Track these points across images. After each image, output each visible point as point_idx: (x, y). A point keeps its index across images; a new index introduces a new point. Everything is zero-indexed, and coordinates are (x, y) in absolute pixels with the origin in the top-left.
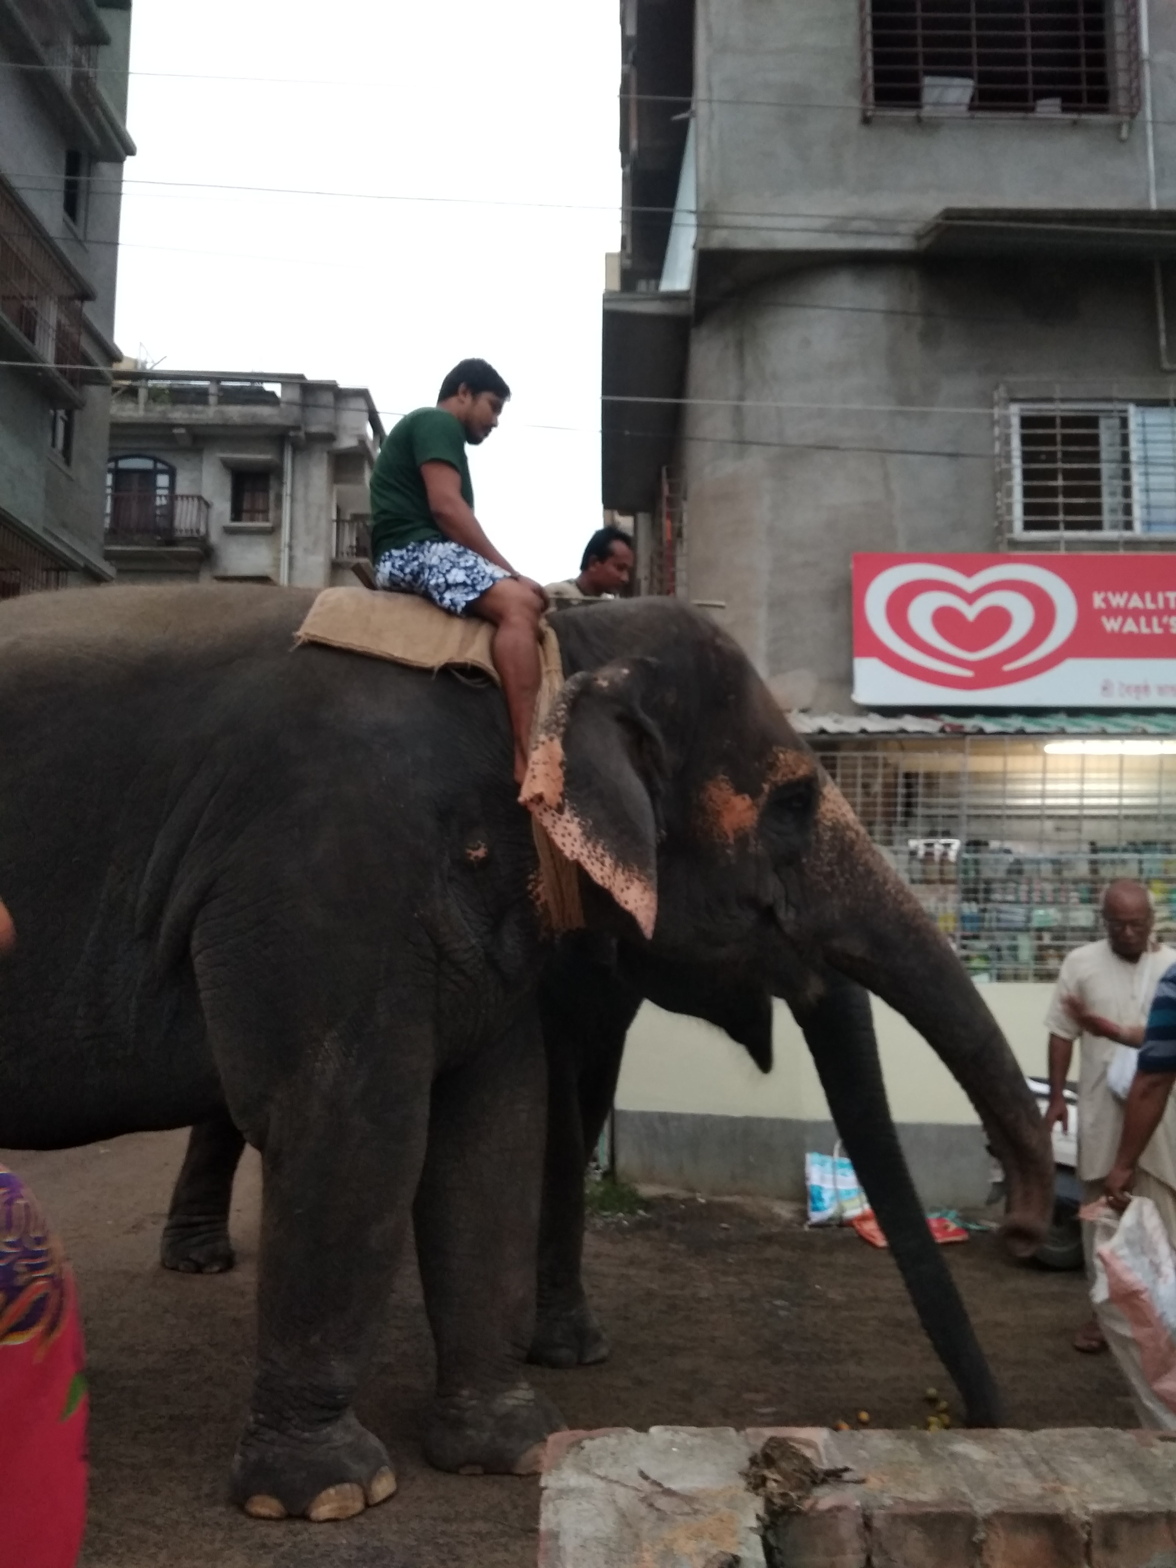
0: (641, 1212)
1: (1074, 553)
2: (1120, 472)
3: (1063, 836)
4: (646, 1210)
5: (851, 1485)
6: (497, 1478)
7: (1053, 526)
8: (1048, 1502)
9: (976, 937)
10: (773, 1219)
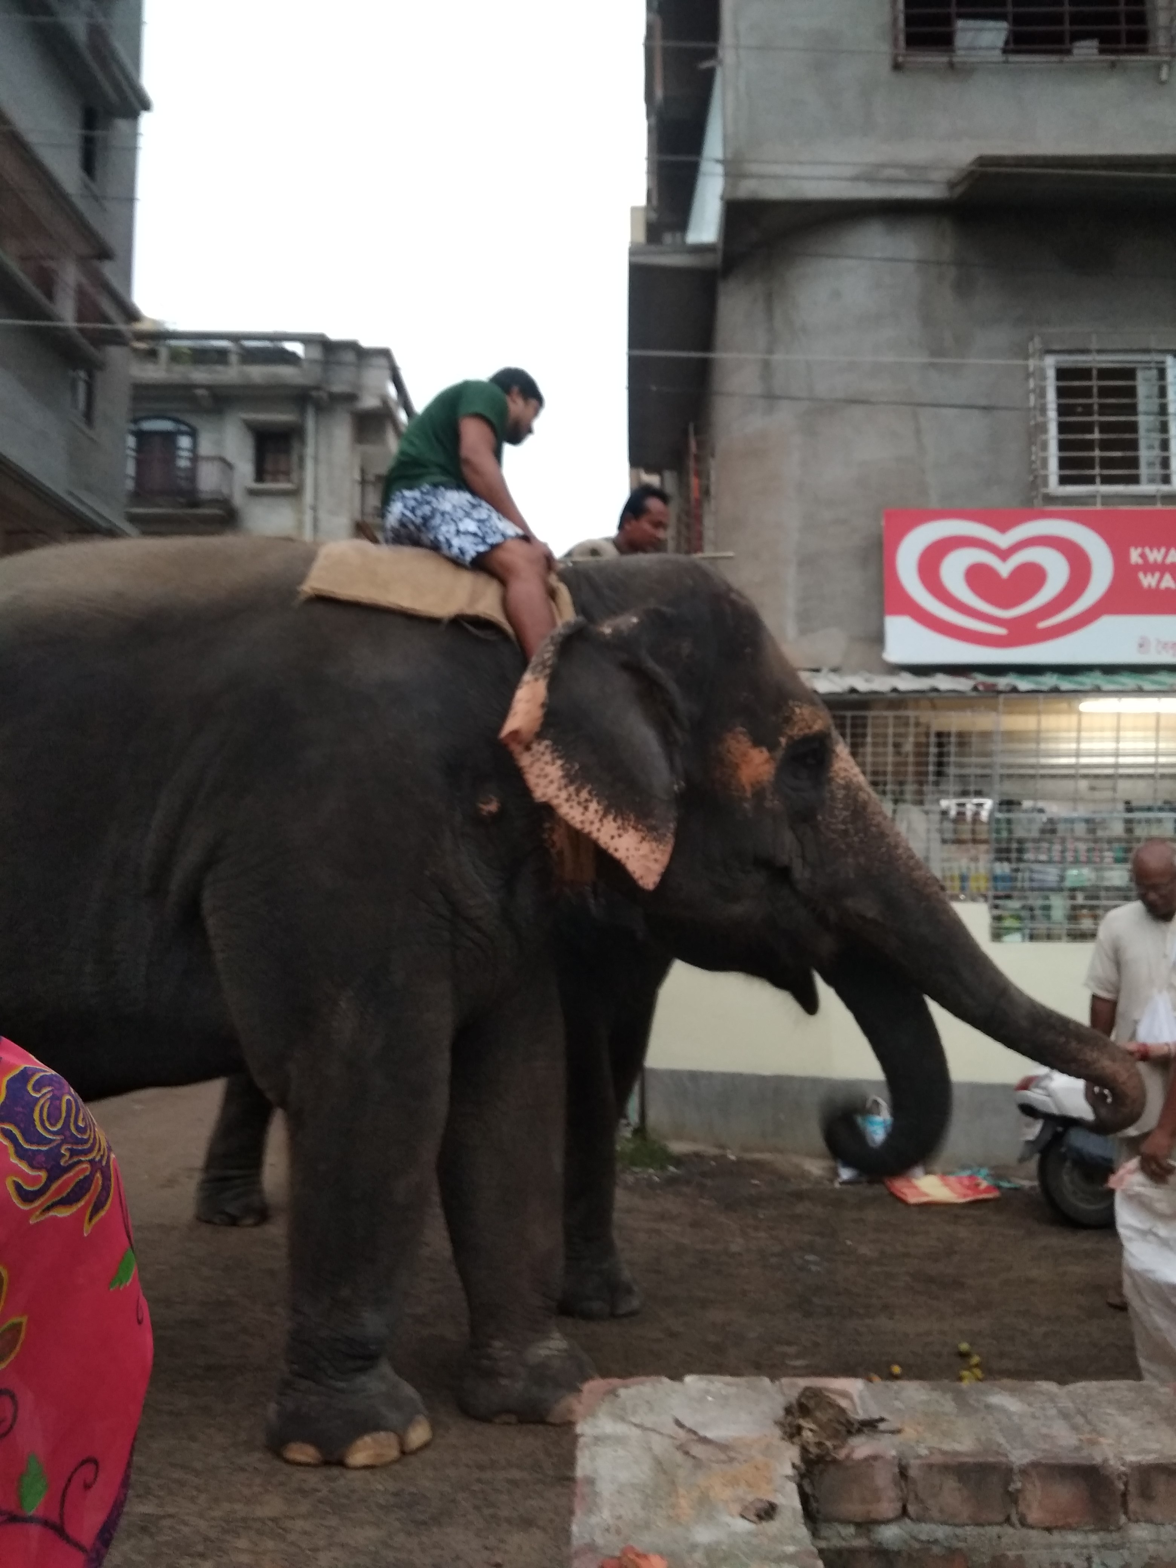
1: (1111, 508)
2: (1158, 424)
3: (1097, 795)
4: (676, 1167)
5: (886, 1435)
6: (532, 1427)
7: (1090, 480)
8: (1084, 1453)
9: (1008, 897)
10: (804, 1176)
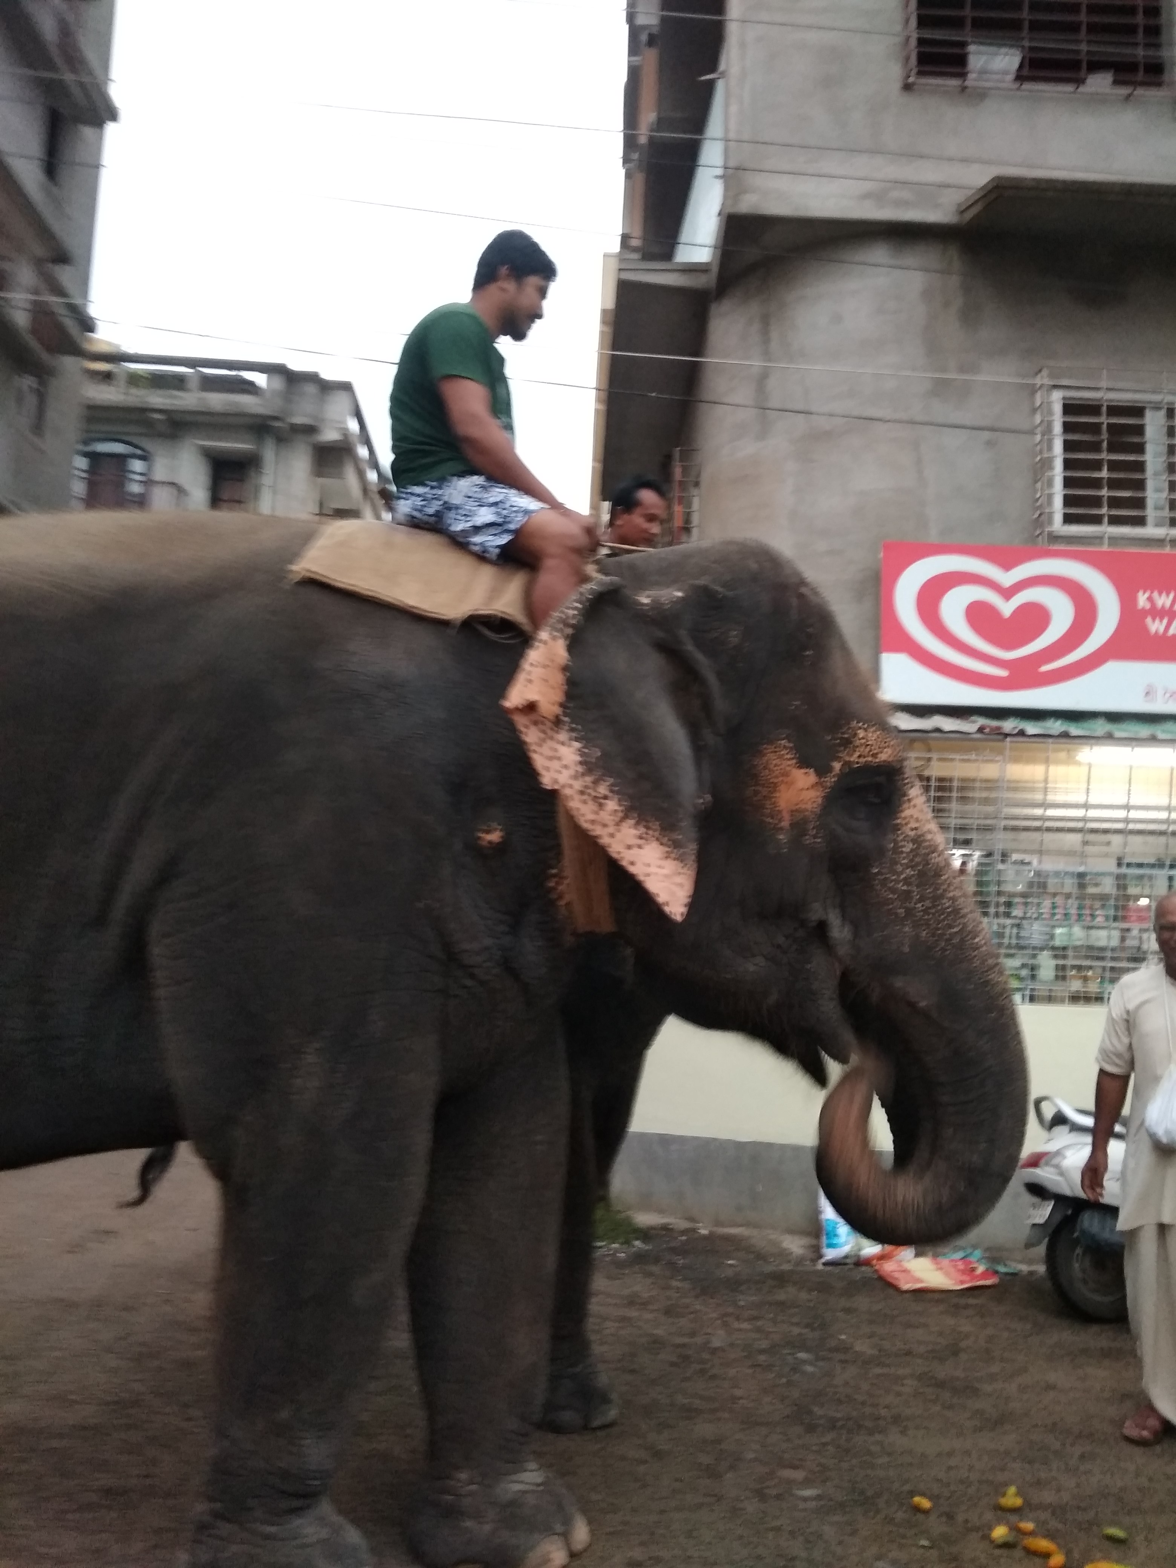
0: (637, 1243)
1: (1115, 549)
2: (1166, 466)
3: (1090, 849)
4: (643, 1241)
7: (1096, 520)
